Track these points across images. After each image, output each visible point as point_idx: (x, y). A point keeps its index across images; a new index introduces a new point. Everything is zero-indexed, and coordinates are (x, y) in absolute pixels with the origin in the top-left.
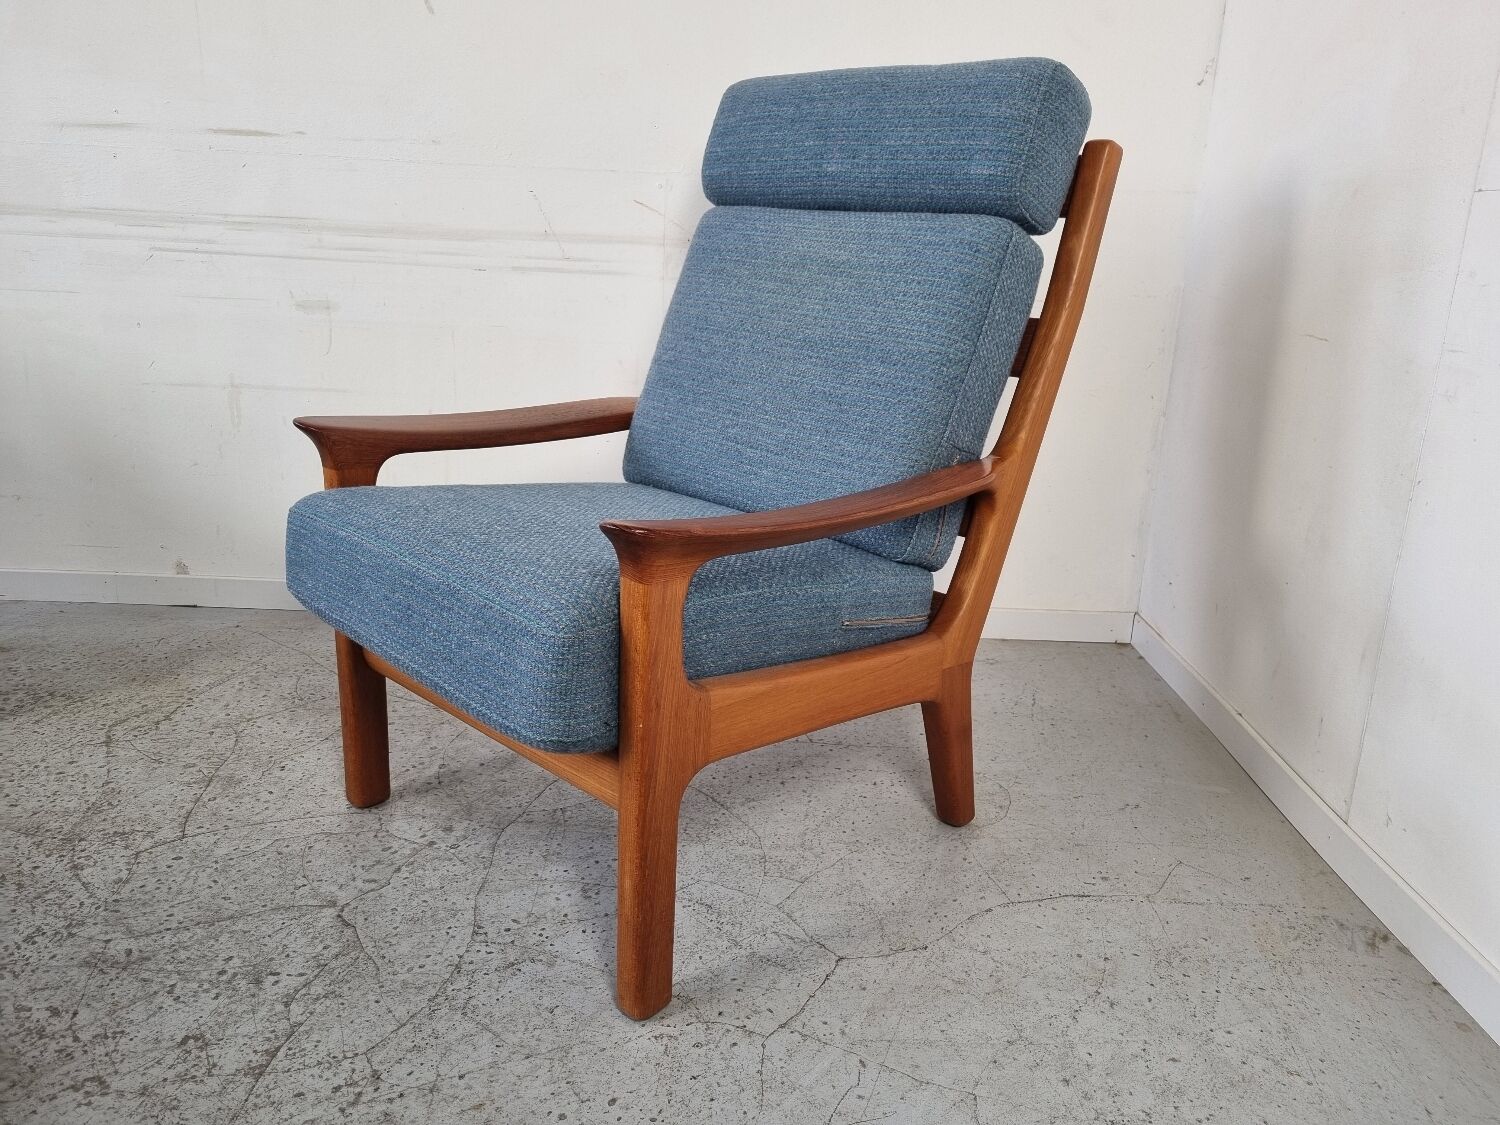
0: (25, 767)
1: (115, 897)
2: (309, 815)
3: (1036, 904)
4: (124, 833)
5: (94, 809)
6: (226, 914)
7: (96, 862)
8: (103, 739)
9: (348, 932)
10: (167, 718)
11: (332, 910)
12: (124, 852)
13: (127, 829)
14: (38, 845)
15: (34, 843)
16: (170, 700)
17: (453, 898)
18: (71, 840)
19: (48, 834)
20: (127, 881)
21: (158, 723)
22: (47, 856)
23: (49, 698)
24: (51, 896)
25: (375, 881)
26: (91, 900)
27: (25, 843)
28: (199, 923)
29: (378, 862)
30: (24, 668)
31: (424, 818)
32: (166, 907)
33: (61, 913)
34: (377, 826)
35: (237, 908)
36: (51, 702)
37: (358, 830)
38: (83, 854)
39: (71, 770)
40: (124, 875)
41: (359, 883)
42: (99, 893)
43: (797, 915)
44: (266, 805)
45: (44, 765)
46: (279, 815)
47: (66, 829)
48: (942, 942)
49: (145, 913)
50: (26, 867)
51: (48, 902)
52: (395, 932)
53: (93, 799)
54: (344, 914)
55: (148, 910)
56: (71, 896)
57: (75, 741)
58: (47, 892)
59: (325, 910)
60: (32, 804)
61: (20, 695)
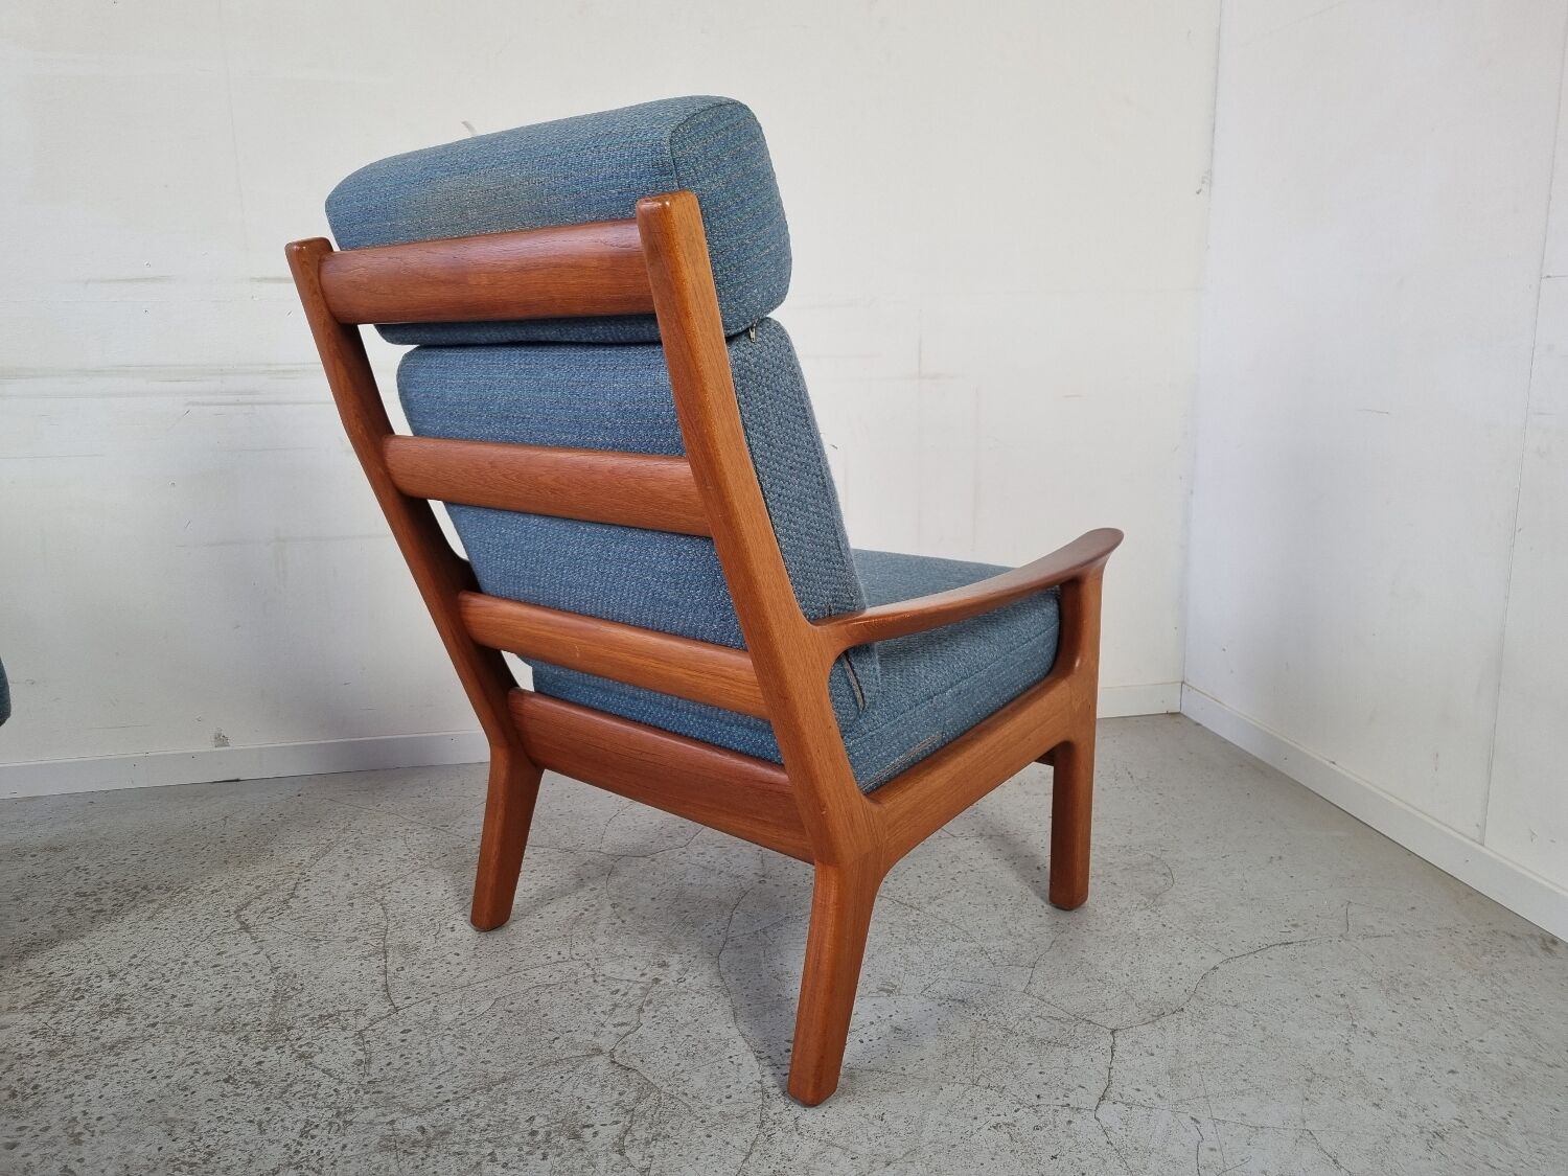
0: (171, 965)
1: (367, 1079)
2: (512, 971)
3: (1251, 957)
4: (330, 1016)
5: (280, 997)
6: (497, 1077)
7: (321, 1048)
8: (238, 926)
9: (633, 1075)
10: (292, 896)
11: (601, 1057)
12: (344, 1034)
13: (331, 1011)
14: (246, 1039)
15: (240, 1039)
16: (281, 878)
17: (714, 1029)
18: (277, 1030)
19: (248, 1028)
20: (369, 1062)
21: (285, 902)
22: (265, 1049)
23: (144, 892)
24: (296, 1088)
25: (623, 1024)
26: (343, 1086)
27: (232, 1042)
28: (474, 1091)
29: (616, 1005)
30: (92, 866)
31: (631, 957)
32: (430, 1080)
33: (321, 1104)
34: (591, 973)
35: (502, 1070)
36: (151, 897)
37: (574, 978)
38: (300, 1043)
39: (223, 961)
40: (360, 1055)
41: (611, 1028)
42: (348, 1077)
43: (1048, 997)
44: (461, 967)
45: (190, 961)
46: (482, 975)
47: (265, 1019)
48: (1193, 1002)
49: (411, 1090)
50: (248, 1063)
51: (298, 1095)
52: (679, 1069)
53: (272, 986)
54: (616, 1059)
55: (412, 1086)
56: (319, 1086)
57: (208, 931)
58: (290, 1085)
59: (595, 1058)
60: (207, 1001)
61: (110, 893)
